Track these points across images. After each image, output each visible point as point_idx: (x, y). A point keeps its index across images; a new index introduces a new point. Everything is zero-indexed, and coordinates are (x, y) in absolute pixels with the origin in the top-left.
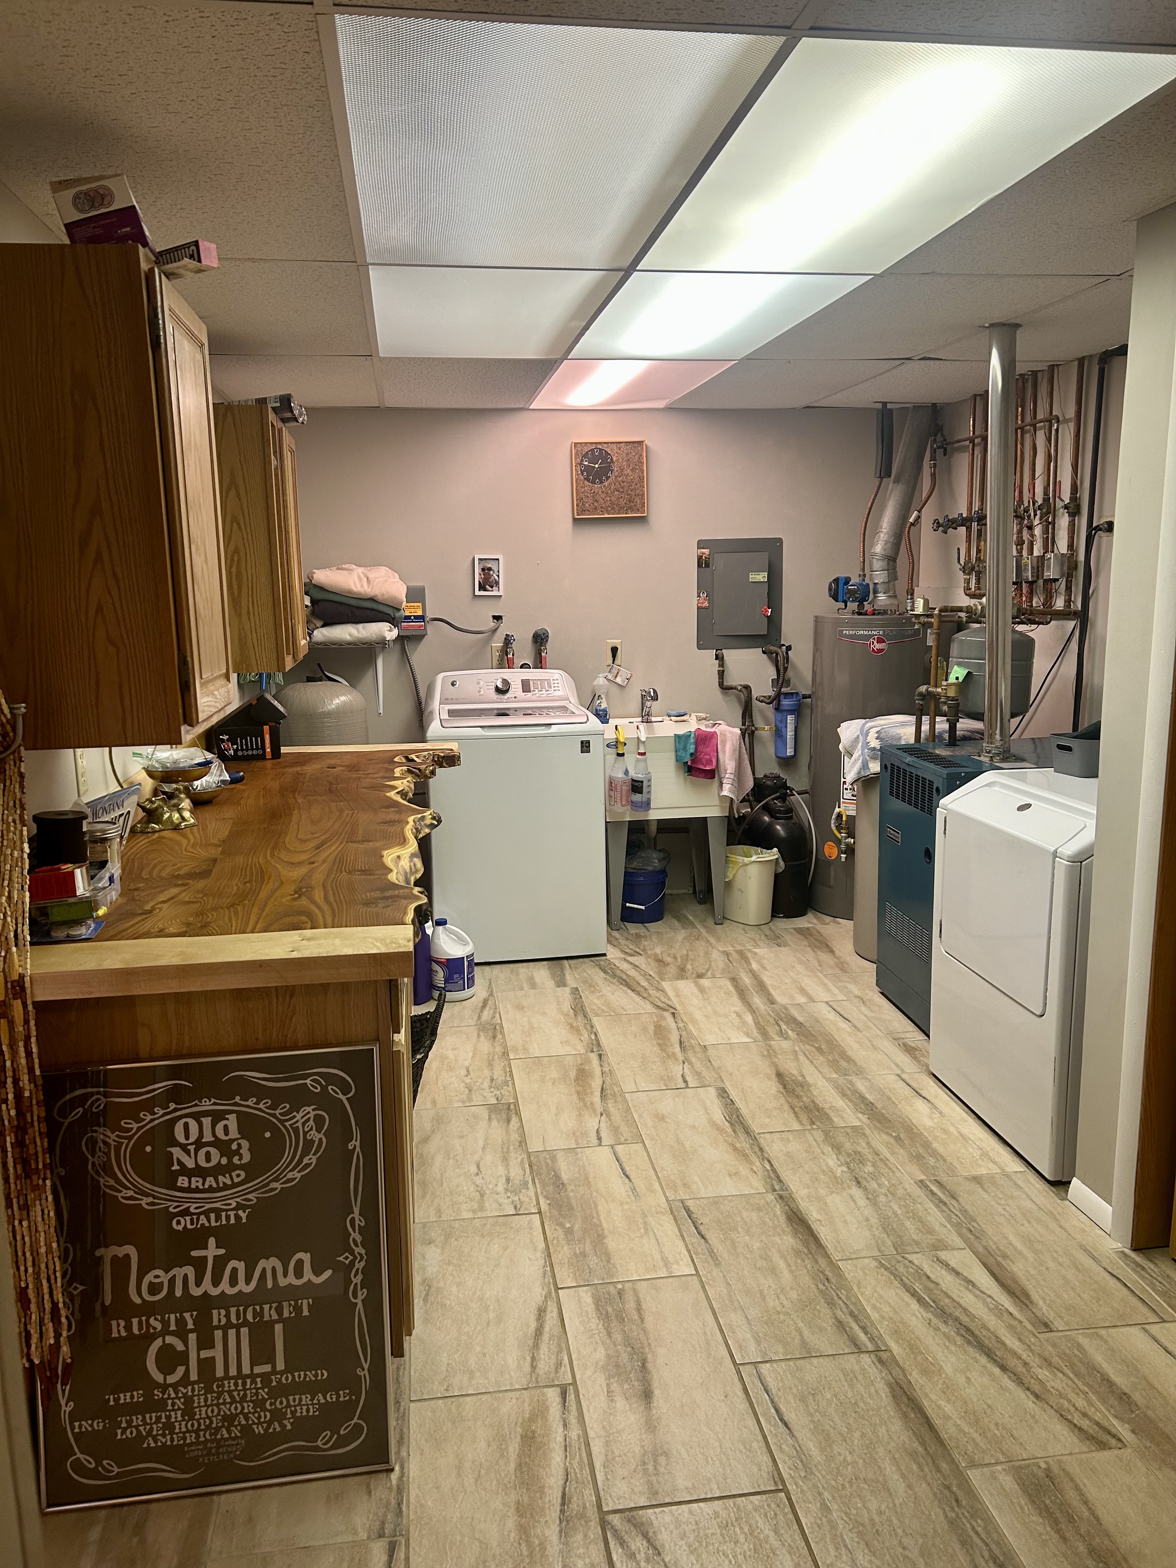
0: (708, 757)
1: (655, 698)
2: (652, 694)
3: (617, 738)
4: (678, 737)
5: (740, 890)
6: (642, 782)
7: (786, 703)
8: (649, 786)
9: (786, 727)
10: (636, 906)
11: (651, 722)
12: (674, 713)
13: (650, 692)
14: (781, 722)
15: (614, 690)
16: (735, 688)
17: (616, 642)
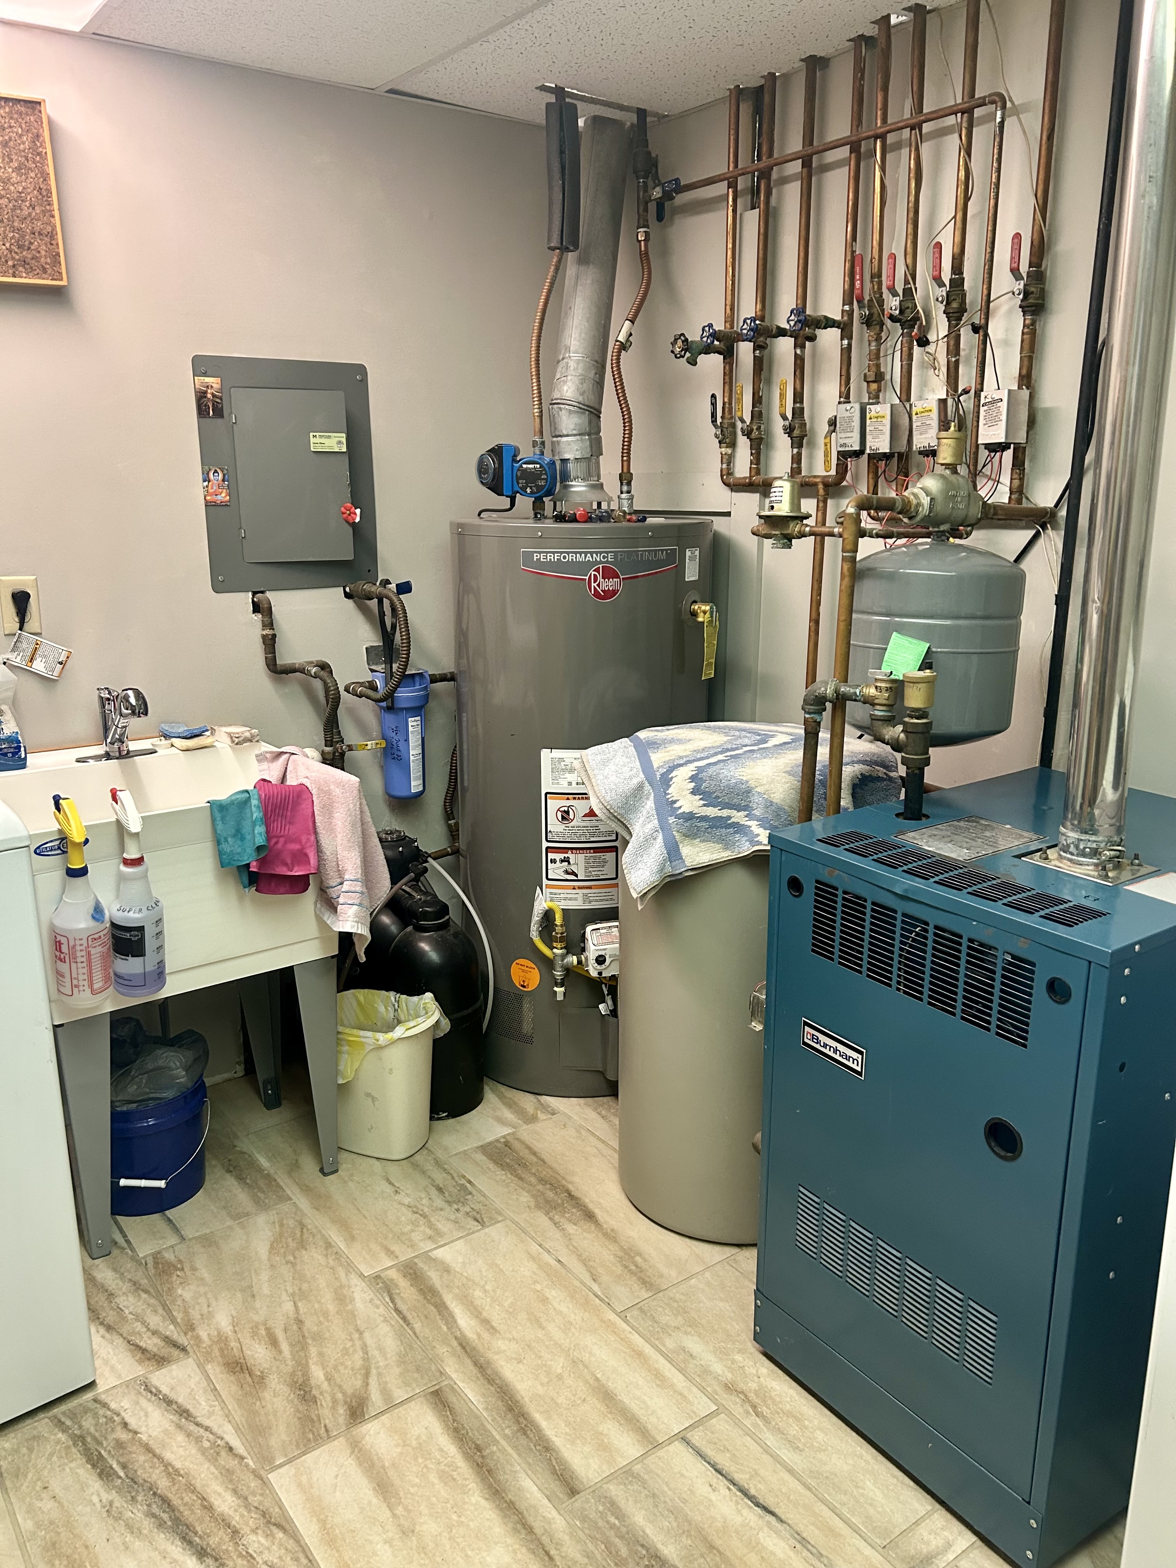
0: (295, 847)
1: (141, 709)
2: (133, 700)
3: (60, 831)
4: (218, 809)
5: (368, 1095)
6: (141, 929)
7: (405, 694)
8: (159, 934)
9: (407, 740)
10: (143, 1183)
11: (129, 755)
12: (181, 729)
13: (126, 698)
14: (396, 731)
15: (31, 689)
16: (302, 671)
17: (23, 581)
